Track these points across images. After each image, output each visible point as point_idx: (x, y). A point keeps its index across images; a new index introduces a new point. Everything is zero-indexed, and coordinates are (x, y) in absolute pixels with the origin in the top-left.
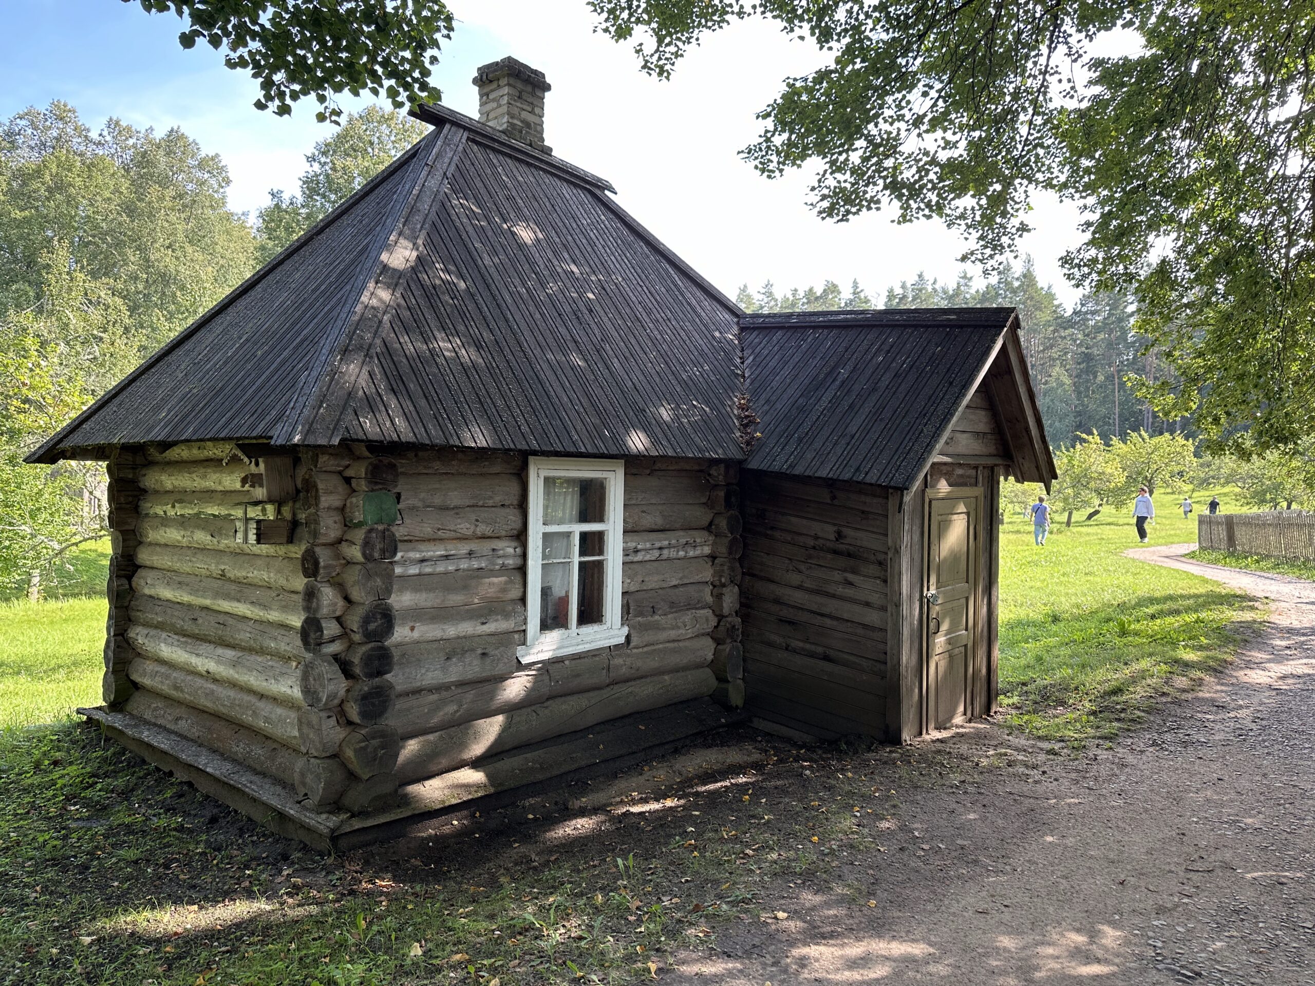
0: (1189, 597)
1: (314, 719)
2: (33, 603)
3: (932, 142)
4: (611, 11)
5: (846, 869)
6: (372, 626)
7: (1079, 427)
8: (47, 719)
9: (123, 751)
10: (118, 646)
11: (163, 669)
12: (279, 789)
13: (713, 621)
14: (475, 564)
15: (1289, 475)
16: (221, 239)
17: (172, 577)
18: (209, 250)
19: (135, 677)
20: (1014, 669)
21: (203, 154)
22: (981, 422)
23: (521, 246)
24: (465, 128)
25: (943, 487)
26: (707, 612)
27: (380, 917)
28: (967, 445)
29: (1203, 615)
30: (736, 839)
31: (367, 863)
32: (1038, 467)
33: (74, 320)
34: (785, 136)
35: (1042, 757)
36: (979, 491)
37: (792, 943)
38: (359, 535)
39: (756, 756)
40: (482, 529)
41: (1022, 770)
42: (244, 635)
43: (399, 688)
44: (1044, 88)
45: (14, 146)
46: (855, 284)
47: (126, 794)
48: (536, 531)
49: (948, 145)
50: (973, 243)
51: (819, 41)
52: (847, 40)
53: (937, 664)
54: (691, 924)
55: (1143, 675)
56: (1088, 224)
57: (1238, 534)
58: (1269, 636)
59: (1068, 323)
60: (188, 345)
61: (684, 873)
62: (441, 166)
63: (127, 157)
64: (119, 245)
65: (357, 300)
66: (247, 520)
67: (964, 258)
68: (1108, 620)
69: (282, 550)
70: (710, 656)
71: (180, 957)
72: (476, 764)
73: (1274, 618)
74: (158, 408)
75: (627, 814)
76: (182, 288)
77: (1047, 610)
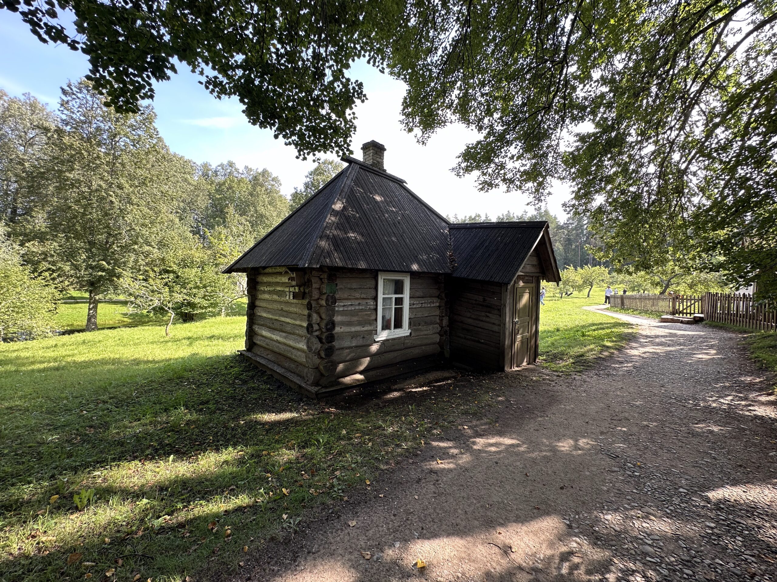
0: (607, 324)
1: (311, 356)
2: (222, 318)
3: (518, 164)
4: (407, 123)
5: (487, 413)
6: (329, 327)
7: (565, 263)
8: (228, 354)
9: (251, 364)
10: (250, 331)
11: (263, 339)
12: (299, 378)
13: (439, 329)
14: (361, 308)
15: (645, 281)
16: (279, 203)
17: (267, 310)
18: (275, 207)
19: (255, 341)
20: (544, 347)
21: (273, 176)
22: (535, 261)
23: (376, 202)
24: (358, 164)
25: (521, 284)
26: (437, 326)
27: (332, 421)
28: (529, 269)
29: (613, 330)
30: (448, 401)
31: (327, 403)
32: (554, 277)
33: (235, 230)
34: (466, 164)
35: (555, 378)
36: (533, 285)
37: (471, 437)
38: (325, 297)
39: (454, 374)
40: (363, 296)
41: (548, 382)
42: (288, 329)
43: (337, 347)
44: (558, 145)
45: (217, 175)
46: (486, 215)
47: (252, 377)
48: (380, 297)
49: (523, 165)
50: (531, 198)
51: (478, 130)
52: (488, 130)
53: (517, 344)
54: (435, 429)
55: (592, 350)
56: (573, 192)
57: (625, 302)
58: (639, 338)
59: (562, 227)
60: (271, 236)
61: (431, 412)
62: (351, 177)
63: (251, 177)
64: (248, 206)
65: (325, 221)
66: (290, 292)
67: (528, 204)
68: (578, 331)
69: (300, 301)
70: (438, 341)
71: (270, 429)
72: (361, 373)
73: (640, 332)
74: (263, 256)
75: (411, 391)
76: (267, 219)
77: (555, 327)
